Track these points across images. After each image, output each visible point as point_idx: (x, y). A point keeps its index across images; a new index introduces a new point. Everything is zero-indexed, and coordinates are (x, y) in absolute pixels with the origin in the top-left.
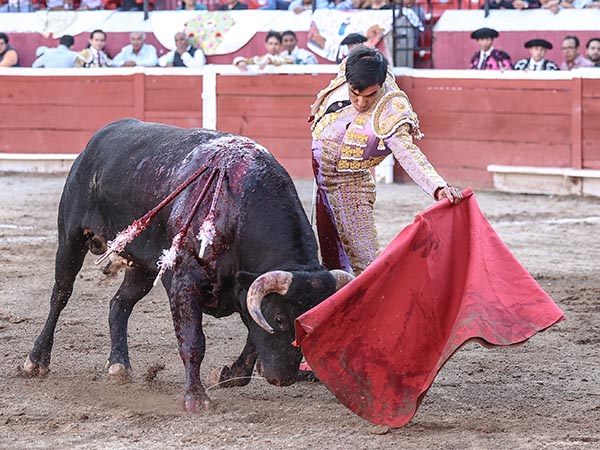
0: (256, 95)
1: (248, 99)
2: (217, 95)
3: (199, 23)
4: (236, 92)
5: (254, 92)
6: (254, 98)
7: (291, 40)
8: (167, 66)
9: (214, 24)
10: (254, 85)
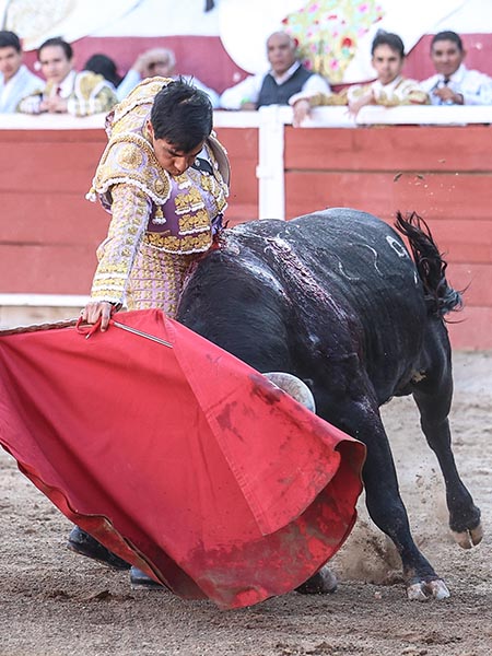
0: (361, 171)
1: (346, 177)
2: (286, 170)
3: (312, 17)
4: (321, 164)
5: (356, 165)
6: (356, 177)
7: (451, 52)
8: (243, 108)
9: (340, 19)
10: (356, 148)
